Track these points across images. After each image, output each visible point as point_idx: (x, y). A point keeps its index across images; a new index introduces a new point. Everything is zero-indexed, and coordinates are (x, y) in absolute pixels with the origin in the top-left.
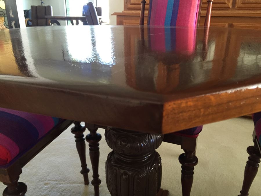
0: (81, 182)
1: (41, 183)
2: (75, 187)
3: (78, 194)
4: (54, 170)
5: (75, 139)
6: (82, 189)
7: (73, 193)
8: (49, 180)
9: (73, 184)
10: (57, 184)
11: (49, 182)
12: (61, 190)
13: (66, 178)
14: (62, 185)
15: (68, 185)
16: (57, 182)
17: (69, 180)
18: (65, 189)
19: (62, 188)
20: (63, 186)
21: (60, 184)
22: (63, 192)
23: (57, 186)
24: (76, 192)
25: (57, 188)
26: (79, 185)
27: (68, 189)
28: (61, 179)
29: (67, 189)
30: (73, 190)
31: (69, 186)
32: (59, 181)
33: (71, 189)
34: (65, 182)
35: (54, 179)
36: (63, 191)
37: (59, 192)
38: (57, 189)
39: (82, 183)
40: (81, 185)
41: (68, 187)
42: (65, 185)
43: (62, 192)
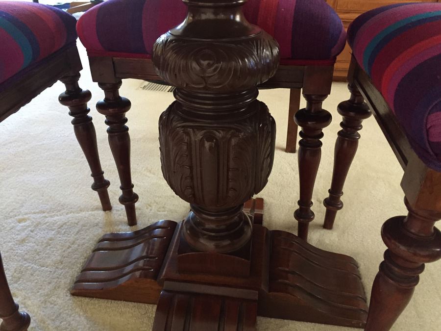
0: (95, 208)
1: (10, 221)
2: (85, 217)
3: (94, 227)
4: (32, 196)
5: (72, 118)
6: (100, 218)
7: (84, 228)
8: (26, 214)
9: (78, 213)
10: (46, 217)
11: (26, 216)
12: (56, 225)
13: (62, 206)
14: (56, 218)
15: (69, 215)
16: (44, 215)
17: (69, 207)
18: (65, 224)
19: (57, 222)
20: (59, 219)
21: (51, 217)
22: (62, 228)
23: (47, 220)
24: (89, 225)
25: (47, 224)
26: (93, 212)
27: (72, 222)
28: (51, 208)
29: (68, 222)
30: (81, 223)
31: (72, 218)
32: (48, 213)
33: (76, 222)
34: (61, 212)
35: (37, 211)
36: (62, 226)
37: (53, 230)
38: (48, 226)
39: (97, 209)
40: (96, 212)
41: (70, 219)
42: (62, 217)
43: (59, 228)
